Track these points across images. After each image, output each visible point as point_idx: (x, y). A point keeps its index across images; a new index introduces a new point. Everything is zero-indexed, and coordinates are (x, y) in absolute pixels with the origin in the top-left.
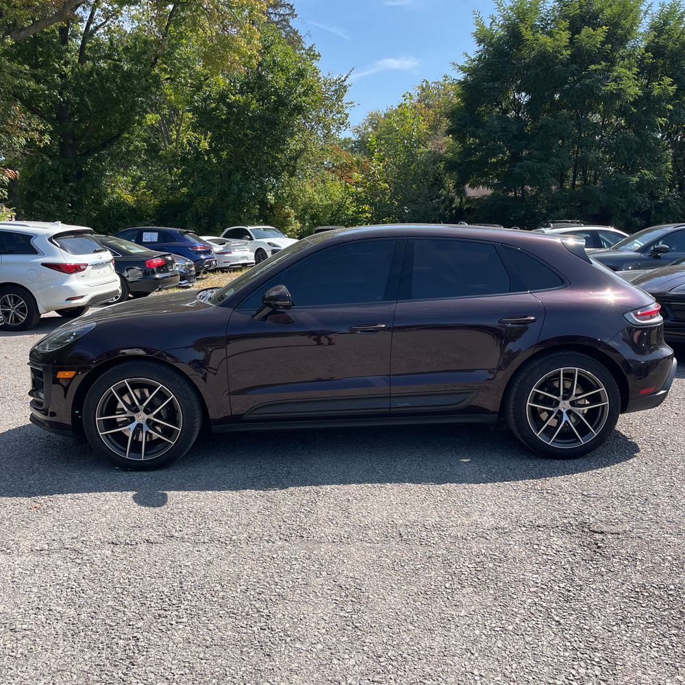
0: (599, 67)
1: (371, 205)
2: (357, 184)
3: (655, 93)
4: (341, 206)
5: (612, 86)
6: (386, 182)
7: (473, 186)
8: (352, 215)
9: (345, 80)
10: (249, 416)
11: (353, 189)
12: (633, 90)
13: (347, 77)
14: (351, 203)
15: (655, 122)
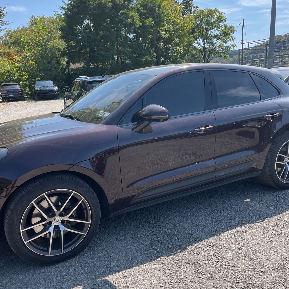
0: (125, 12)
1: (28, 72)
2: (19, 62)
3: (147, 24)
4: (11, 73)
5: (130, 20)
6: (33, 61)
8: (18, 77)
9: (3, 10)
10: (134, 202)
11: (16, 64)
12: (138, 23)
13: (4, 8)
14: (17, 71)
15: (148, 37)
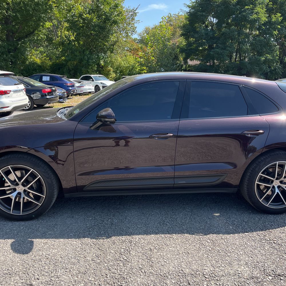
0: (249, 7)
1: (147, 67)
2: (140, 57)
3: (273, 20)
4: (133, 67)
5: (255, 16)
6: (153, 57)
7: (191, 60)
8: (138, 71)
9: (136, 10)
10: (87, 188)
11: (139, 59)
12: (264, 18)
13: (137, 8)
14: (138, 66)
15: (273, 33)
